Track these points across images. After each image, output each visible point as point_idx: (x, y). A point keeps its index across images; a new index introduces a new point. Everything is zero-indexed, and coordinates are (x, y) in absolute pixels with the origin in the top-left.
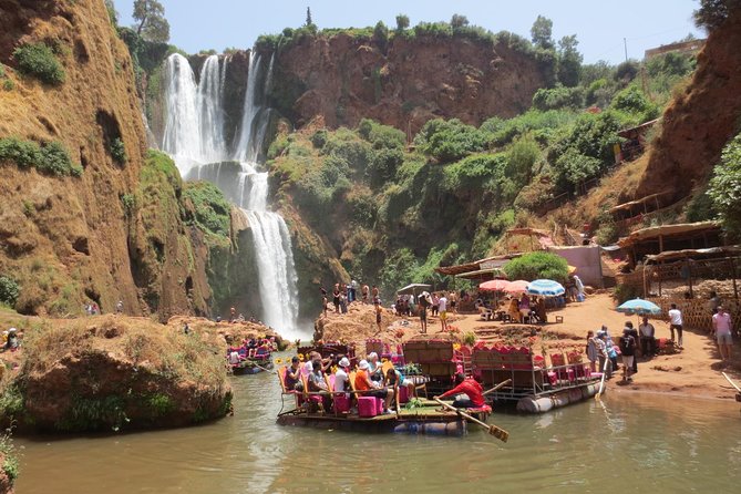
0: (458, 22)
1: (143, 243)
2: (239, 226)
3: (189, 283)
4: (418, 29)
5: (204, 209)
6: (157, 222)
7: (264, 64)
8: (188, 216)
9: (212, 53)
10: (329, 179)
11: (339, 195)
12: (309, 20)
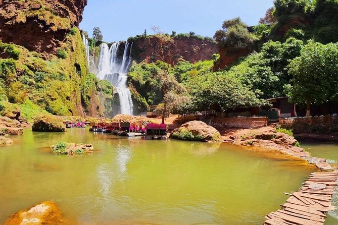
0: (191, 34)
1: (85, 97)
2: (115, 92)
3: (98, 108)
4: (179, 36)
5: (104, 87)
6: (89, 92)
7: (130, 45)
8: (99, 90)
9: (114, 43)
10: (145, 78)
11: (148, 83)
12: (145, 32)
